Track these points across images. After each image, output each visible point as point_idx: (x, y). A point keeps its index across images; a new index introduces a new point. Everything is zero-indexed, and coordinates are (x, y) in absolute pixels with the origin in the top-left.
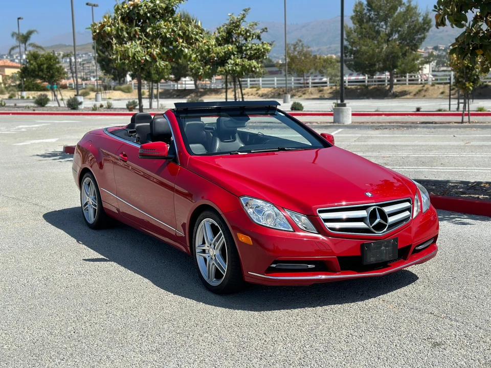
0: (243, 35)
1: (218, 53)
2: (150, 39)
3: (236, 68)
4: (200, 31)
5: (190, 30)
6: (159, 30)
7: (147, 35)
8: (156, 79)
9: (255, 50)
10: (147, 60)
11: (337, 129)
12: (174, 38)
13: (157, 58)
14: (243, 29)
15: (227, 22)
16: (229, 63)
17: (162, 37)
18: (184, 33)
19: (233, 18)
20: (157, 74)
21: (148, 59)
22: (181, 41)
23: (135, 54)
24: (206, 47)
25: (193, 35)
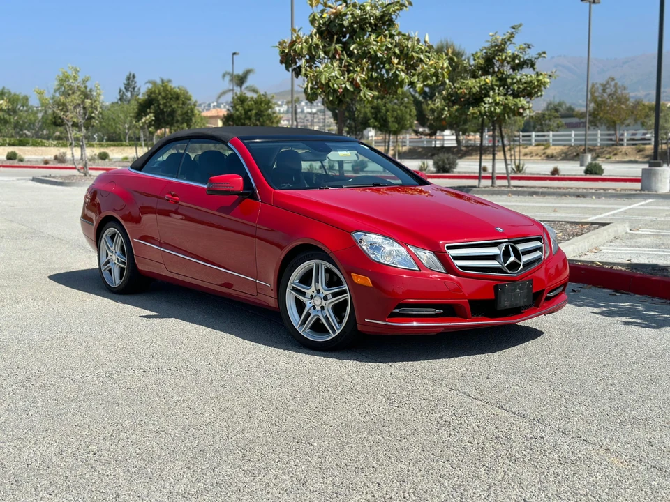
0: (508, 63)
1: (471, 88)
2: (354, 60)
3: (495, 109)
4: (427, 49)
5: (410, 46)
6: (366, 47)
7: (351, 55)
8: (394, 129)
9: (525, 83)
10: (348, 89)
11: (645, 199)
12: (387, 59)
13: (362, 86)
14: (510, 54)
15: (487, 45)
16: (486, 102)
17: (370, 58)
18: (401, 51)
19: (496, 38)
20: (396, 122)
21: (348, 87)
22: (396, 61)
23: (329, 80)
24: (433, 70)
25: (414, 54)
